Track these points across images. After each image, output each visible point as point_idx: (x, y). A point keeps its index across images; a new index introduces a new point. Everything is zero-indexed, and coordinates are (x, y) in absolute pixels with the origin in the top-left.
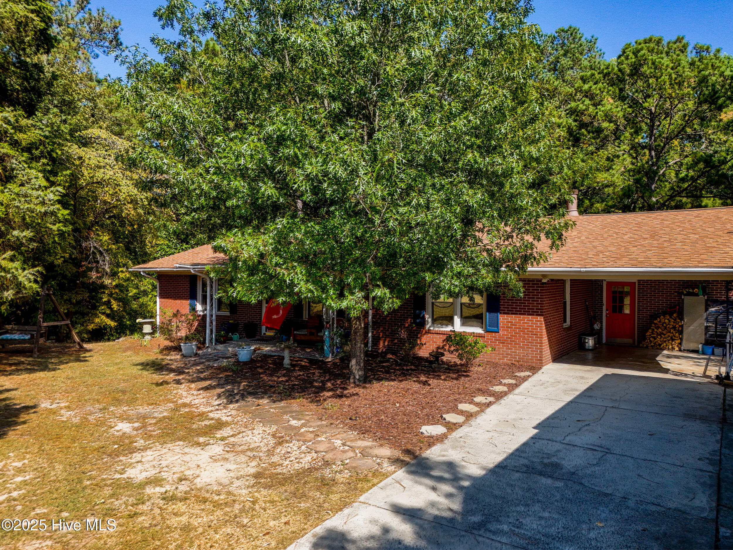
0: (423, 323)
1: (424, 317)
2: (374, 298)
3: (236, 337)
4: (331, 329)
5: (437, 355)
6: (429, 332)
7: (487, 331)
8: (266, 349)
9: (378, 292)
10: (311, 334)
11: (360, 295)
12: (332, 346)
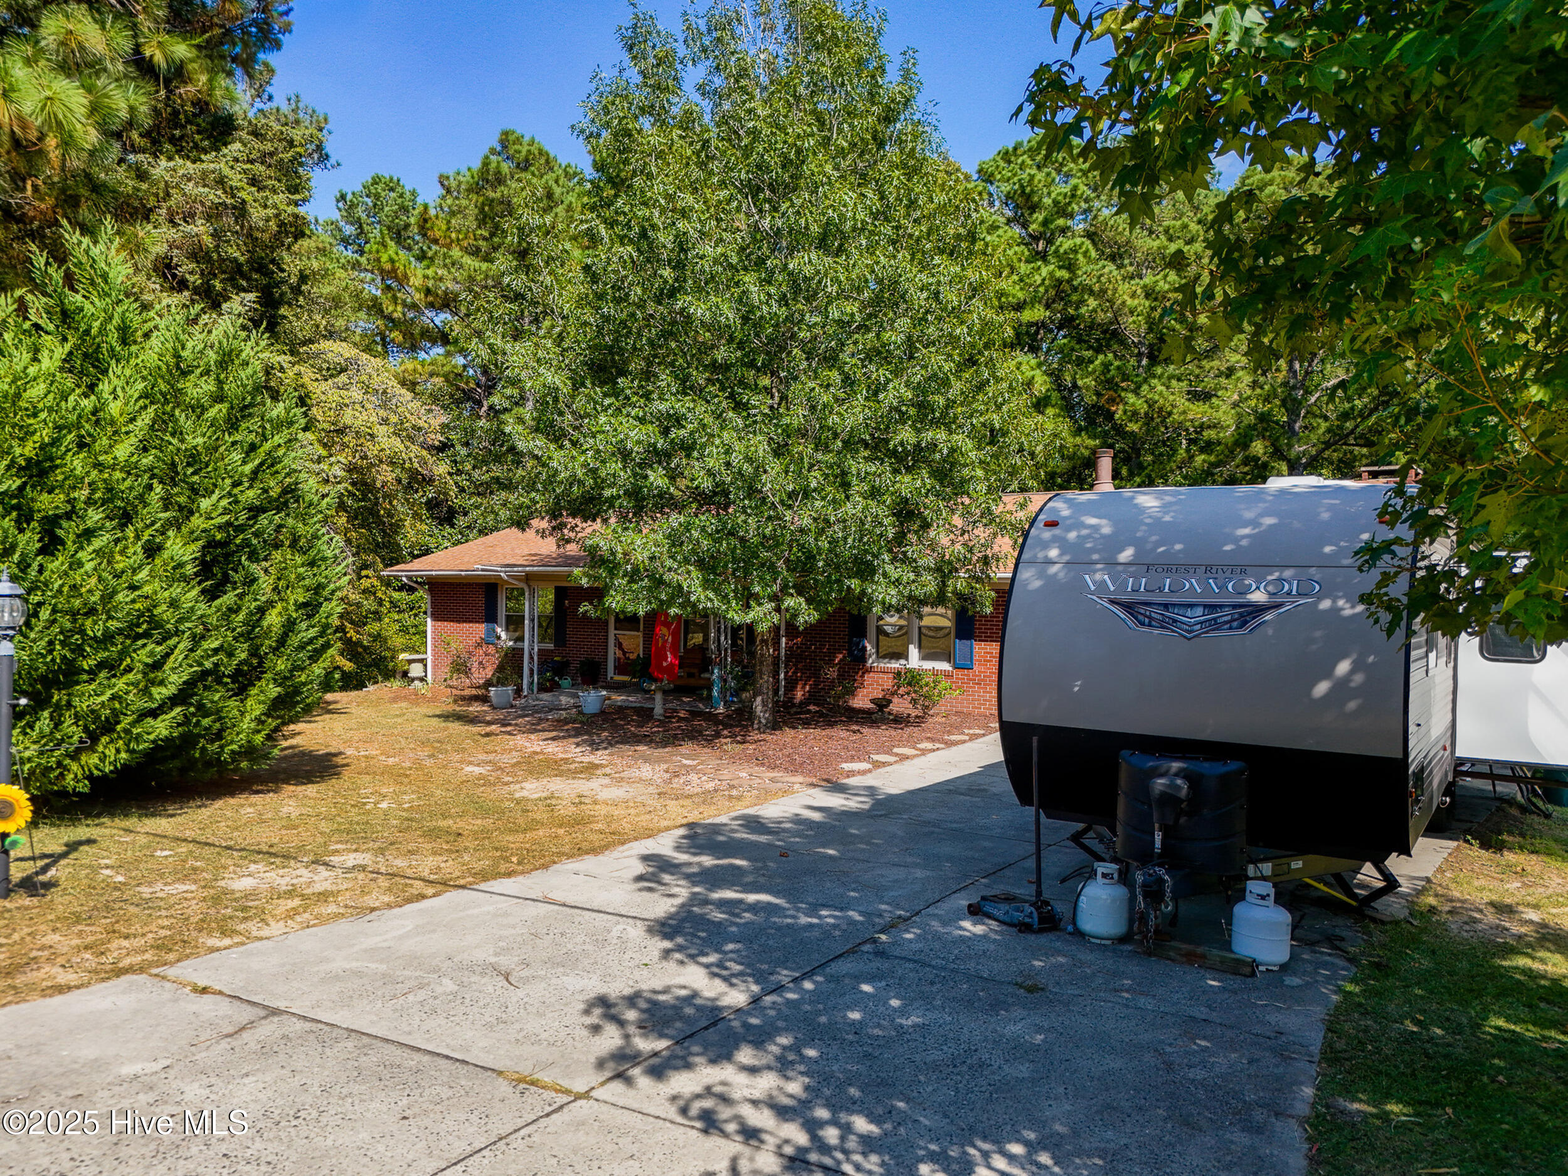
0: (862, 657)
1: (865, 648)
2: (787, 610)
3: (566, 682)
4: (722, 665)
5: (882, 704)
6: (870, 670)
7: (955, 667)
8: (619, 698)
9: (790, 602)
10: (691, 675)
11: (769, 606)
12: (723, 691)
